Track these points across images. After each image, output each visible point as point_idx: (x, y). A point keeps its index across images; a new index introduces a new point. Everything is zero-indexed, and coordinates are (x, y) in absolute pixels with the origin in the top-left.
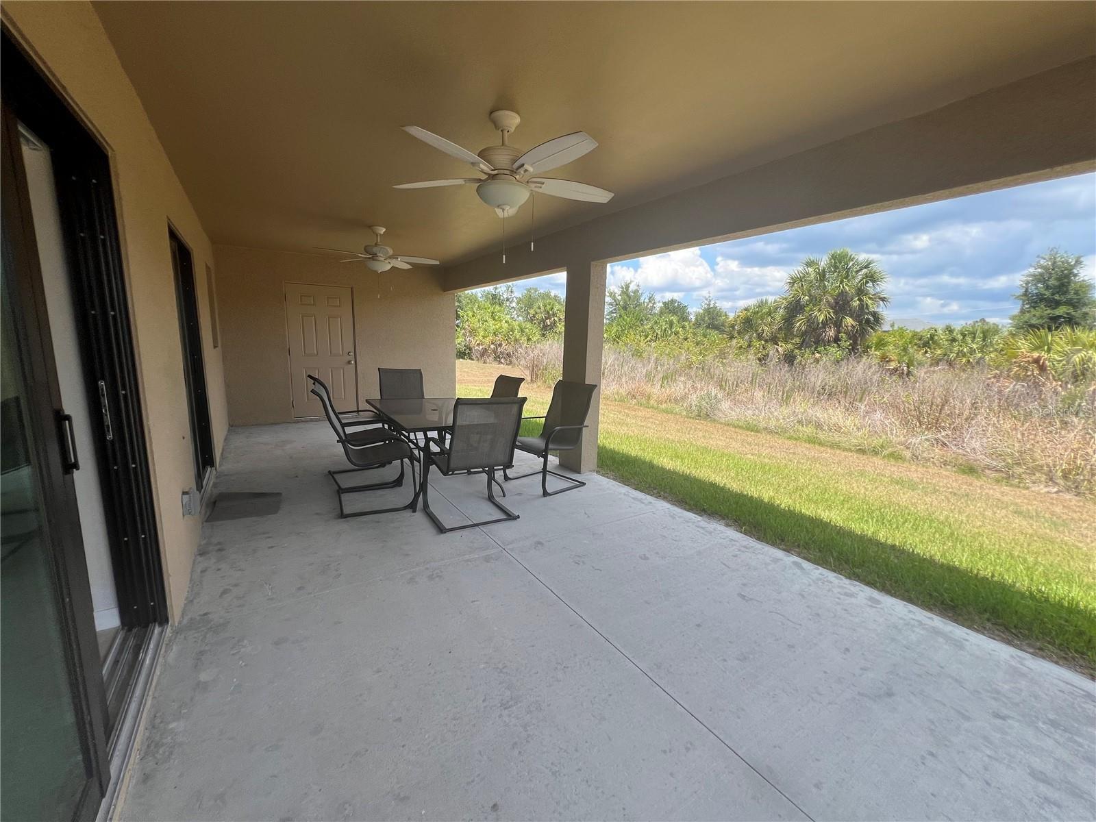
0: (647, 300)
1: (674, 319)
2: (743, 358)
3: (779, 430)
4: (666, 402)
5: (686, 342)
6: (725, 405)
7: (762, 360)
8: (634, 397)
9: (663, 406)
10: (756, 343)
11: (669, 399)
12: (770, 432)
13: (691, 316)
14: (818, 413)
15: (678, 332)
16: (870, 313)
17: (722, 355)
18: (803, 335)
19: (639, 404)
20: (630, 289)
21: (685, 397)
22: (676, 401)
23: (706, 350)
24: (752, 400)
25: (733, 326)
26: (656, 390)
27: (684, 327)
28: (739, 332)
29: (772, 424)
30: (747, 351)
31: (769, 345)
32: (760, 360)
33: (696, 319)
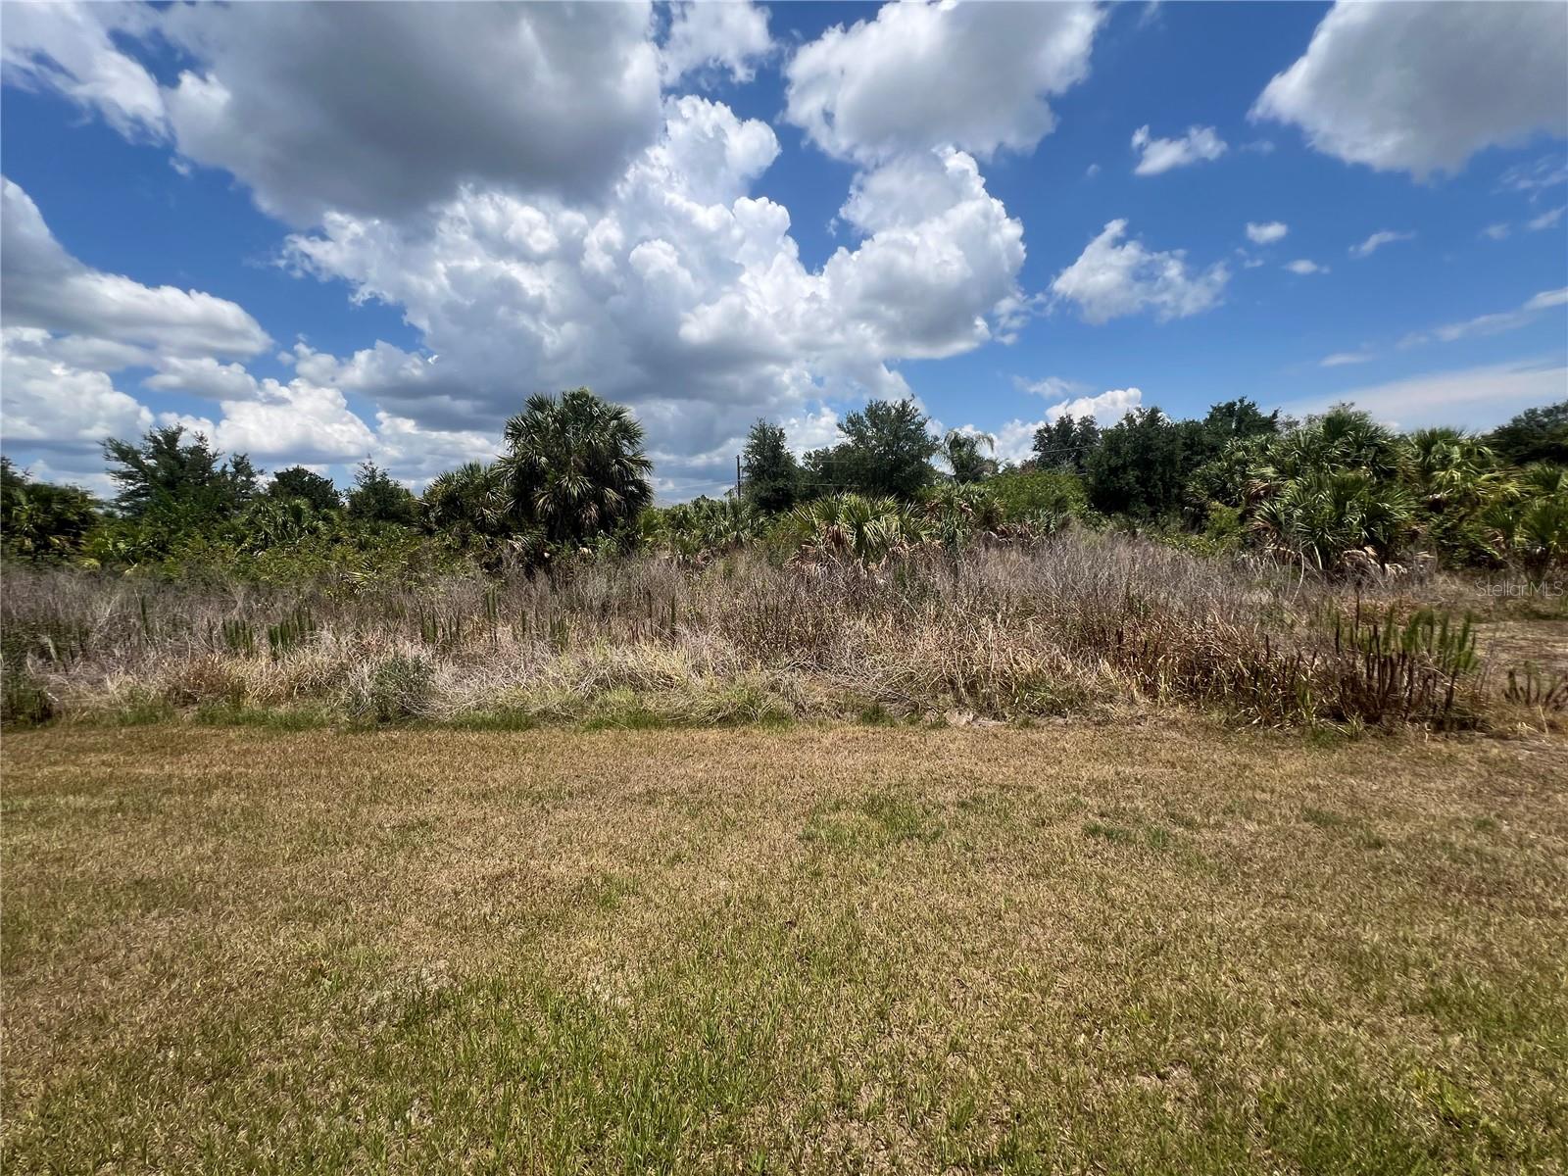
0: (230, 469)
1: (302, 503)
2: (457, 566)
3: (571, 711)
4: (289, 695)
5: (338, 547)
6: (444, 675)
7: (493, 568)
8: (189, 699)
9: (283, 710)
10: (475, 537)
11: (298, 688)
12: (555, 718)
13: (343, 500)
14: (625, 658)
15: (316, 529)
16: (633, 483)
17: (415, 562)
18: (550, 520)
19: (206, 719)
20: (180, 445)
21: (340, 673)
22: (318, 690)
23: (382, 558)
24: (494, 649)
25: (425, 512)
26: (257, 670)
27: (327, 519)
28: (439, 521)
29: (554, 700)
30: (463, 555)
31: (498, 541)
32: (487, 566)
33: (352, 503)
